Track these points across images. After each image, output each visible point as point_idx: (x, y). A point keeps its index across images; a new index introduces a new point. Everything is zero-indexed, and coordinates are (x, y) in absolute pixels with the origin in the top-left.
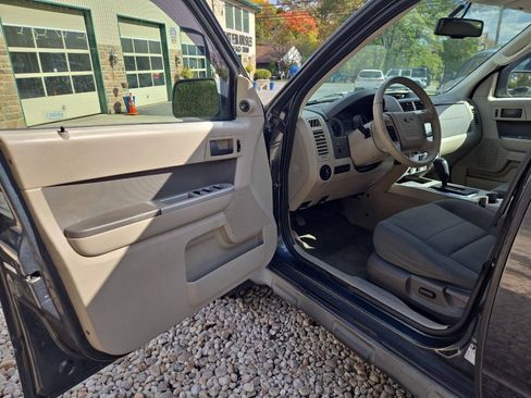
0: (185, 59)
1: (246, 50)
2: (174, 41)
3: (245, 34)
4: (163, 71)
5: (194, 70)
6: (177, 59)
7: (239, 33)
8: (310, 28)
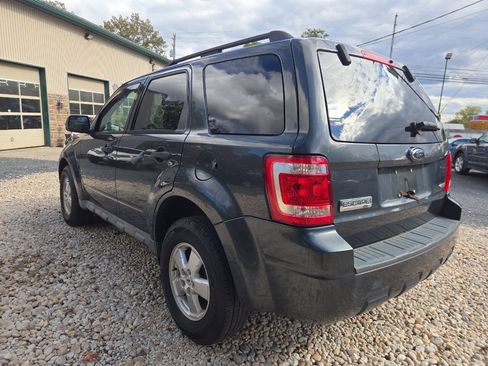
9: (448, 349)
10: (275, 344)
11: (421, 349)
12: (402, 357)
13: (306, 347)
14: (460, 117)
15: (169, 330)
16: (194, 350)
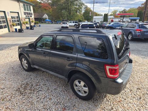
0: (13, 20)
1: (31, 16)
2: (9, 16)
3: (30, 12)
4: (6, 24)
5: (16, 23)
6: (10, 21)
7: (28, 12)
8: (50, 8)
9: (132, 90)
10: (100, 97)
11: (127, 91)
12: (124, 94)
13: (106, 96)
14: (112, 13)
15: (76, 98)
16: (84, 102)
